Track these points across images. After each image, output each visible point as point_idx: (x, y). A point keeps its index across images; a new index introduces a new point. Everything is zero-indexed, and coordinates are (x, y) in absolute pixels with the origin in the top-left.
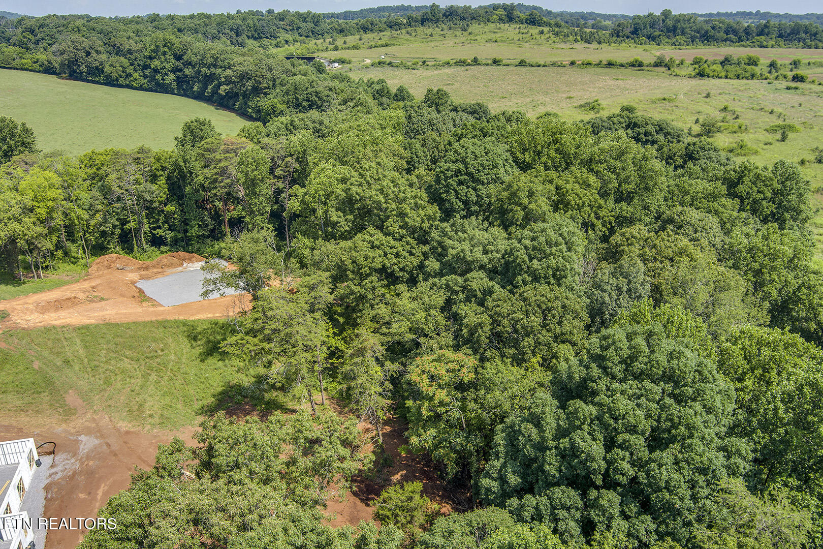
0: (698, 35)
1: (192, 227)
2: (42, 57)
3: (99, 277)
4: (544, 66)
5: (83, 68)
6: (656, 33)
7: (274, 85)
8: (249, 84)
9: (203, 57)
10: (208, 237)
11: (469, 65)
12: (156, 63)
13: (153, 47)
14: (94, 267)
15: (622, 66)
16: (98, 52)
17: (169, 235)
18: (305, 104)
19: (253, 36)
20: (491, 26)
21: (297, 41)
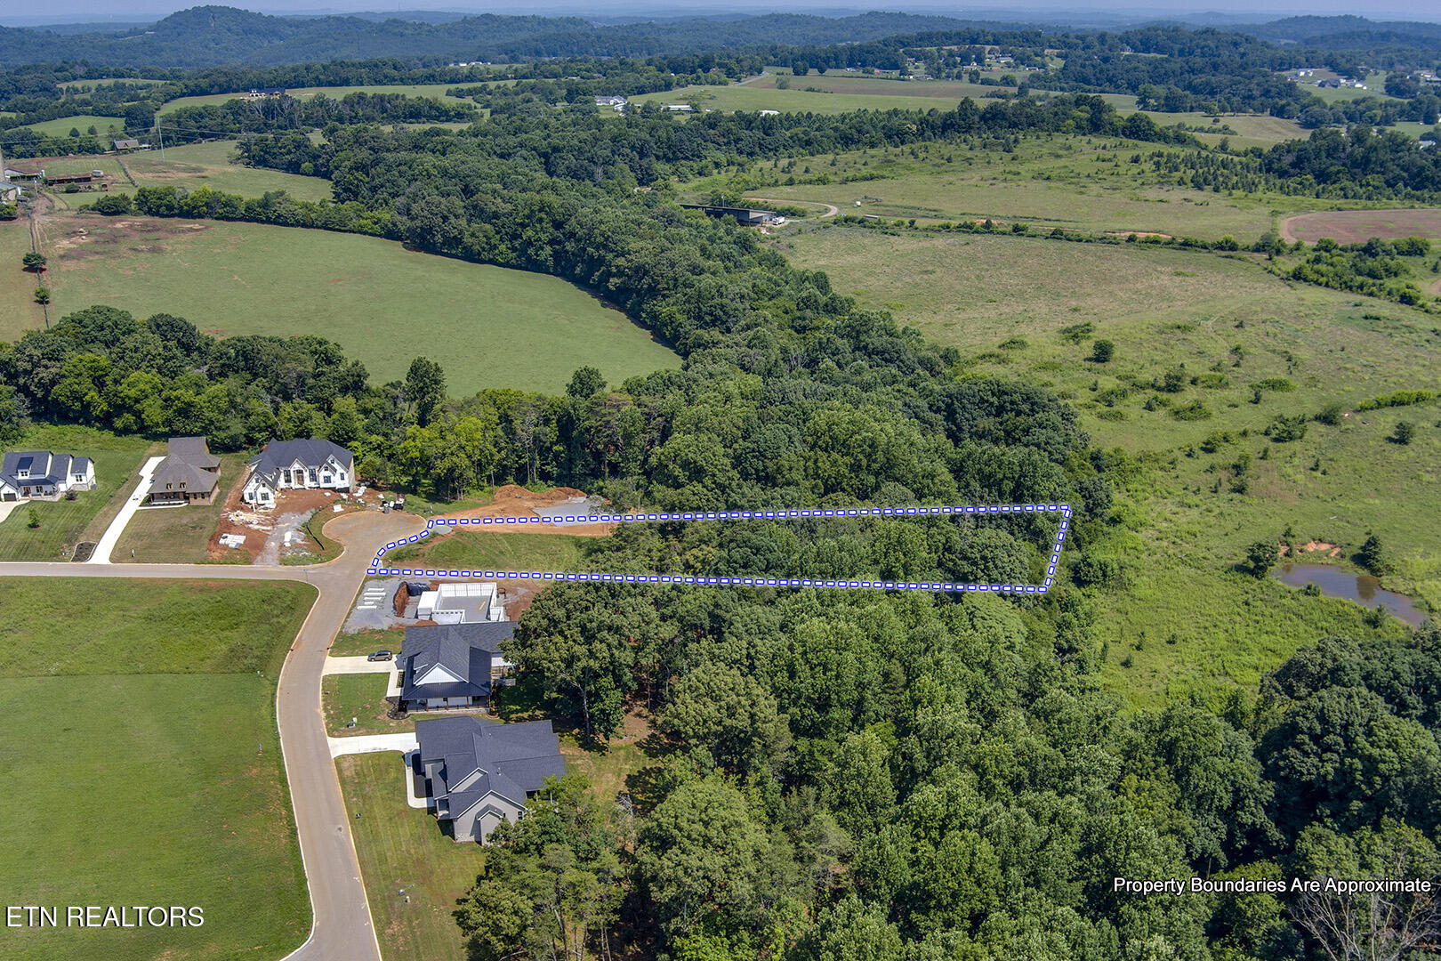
0: (1405, 174)
1: (576, 466)
2: (385, 215)
3: (504, 502)
4: (1087, 241)
5: (439, 238)
6: (1332, 169)
7: (675, 286)
8: (646, 281)
9: (592, 229)
10: (589, 475)
11: (977, 232)
12: (529, 233)
13: (527, 212)
14: (498, 494)
15: (1205, 247)
16: (456, 217)
17: (555, 471)
18: (708, 318)
19: (665, 156)
20: (1059, 139)
21: (733, 164)
